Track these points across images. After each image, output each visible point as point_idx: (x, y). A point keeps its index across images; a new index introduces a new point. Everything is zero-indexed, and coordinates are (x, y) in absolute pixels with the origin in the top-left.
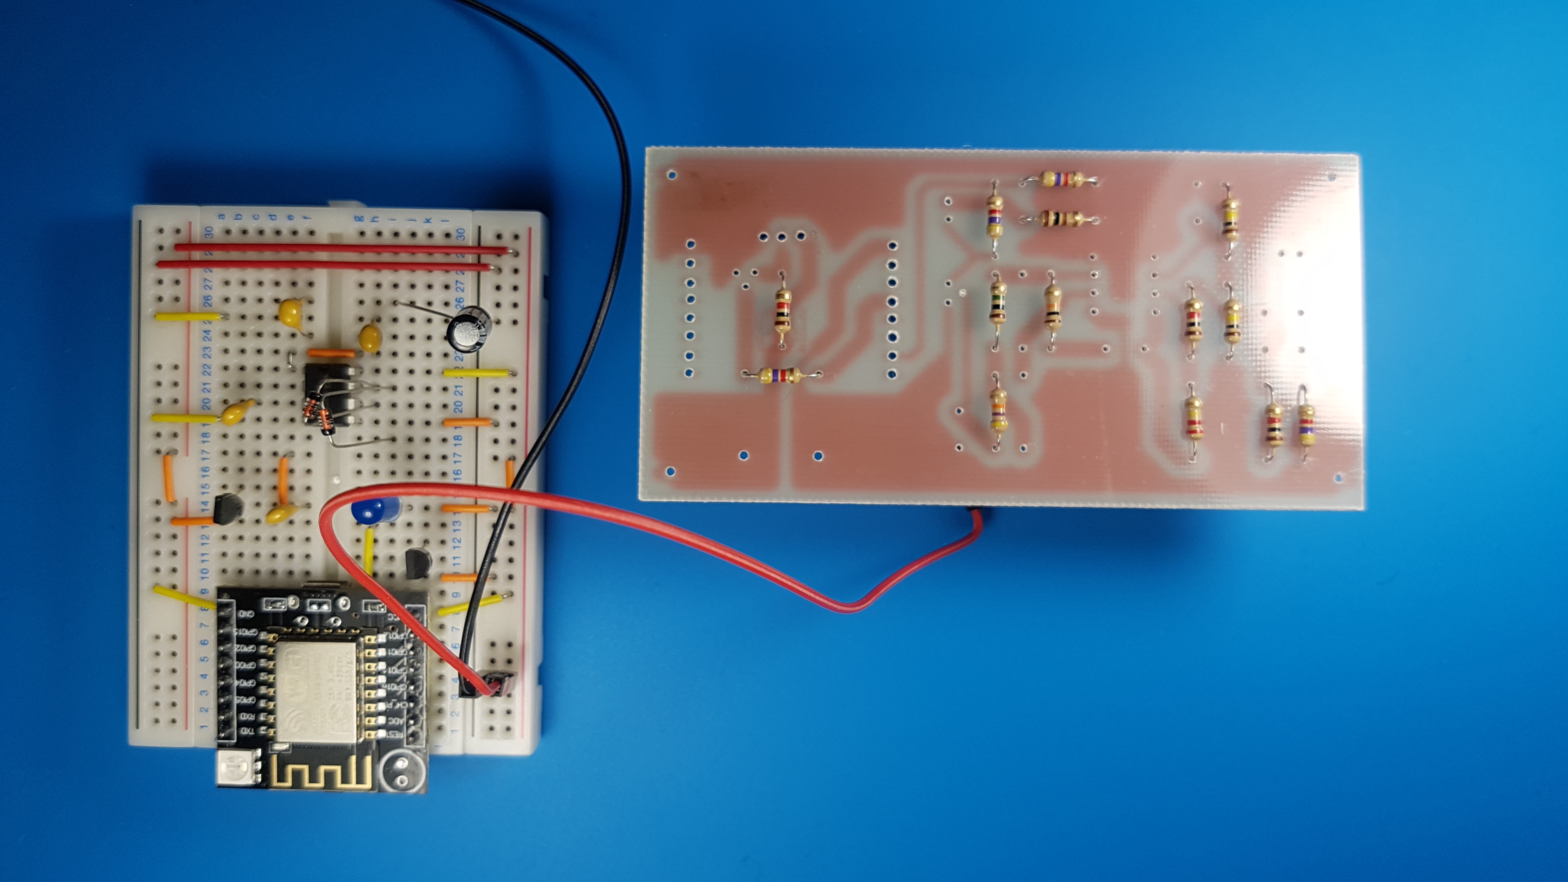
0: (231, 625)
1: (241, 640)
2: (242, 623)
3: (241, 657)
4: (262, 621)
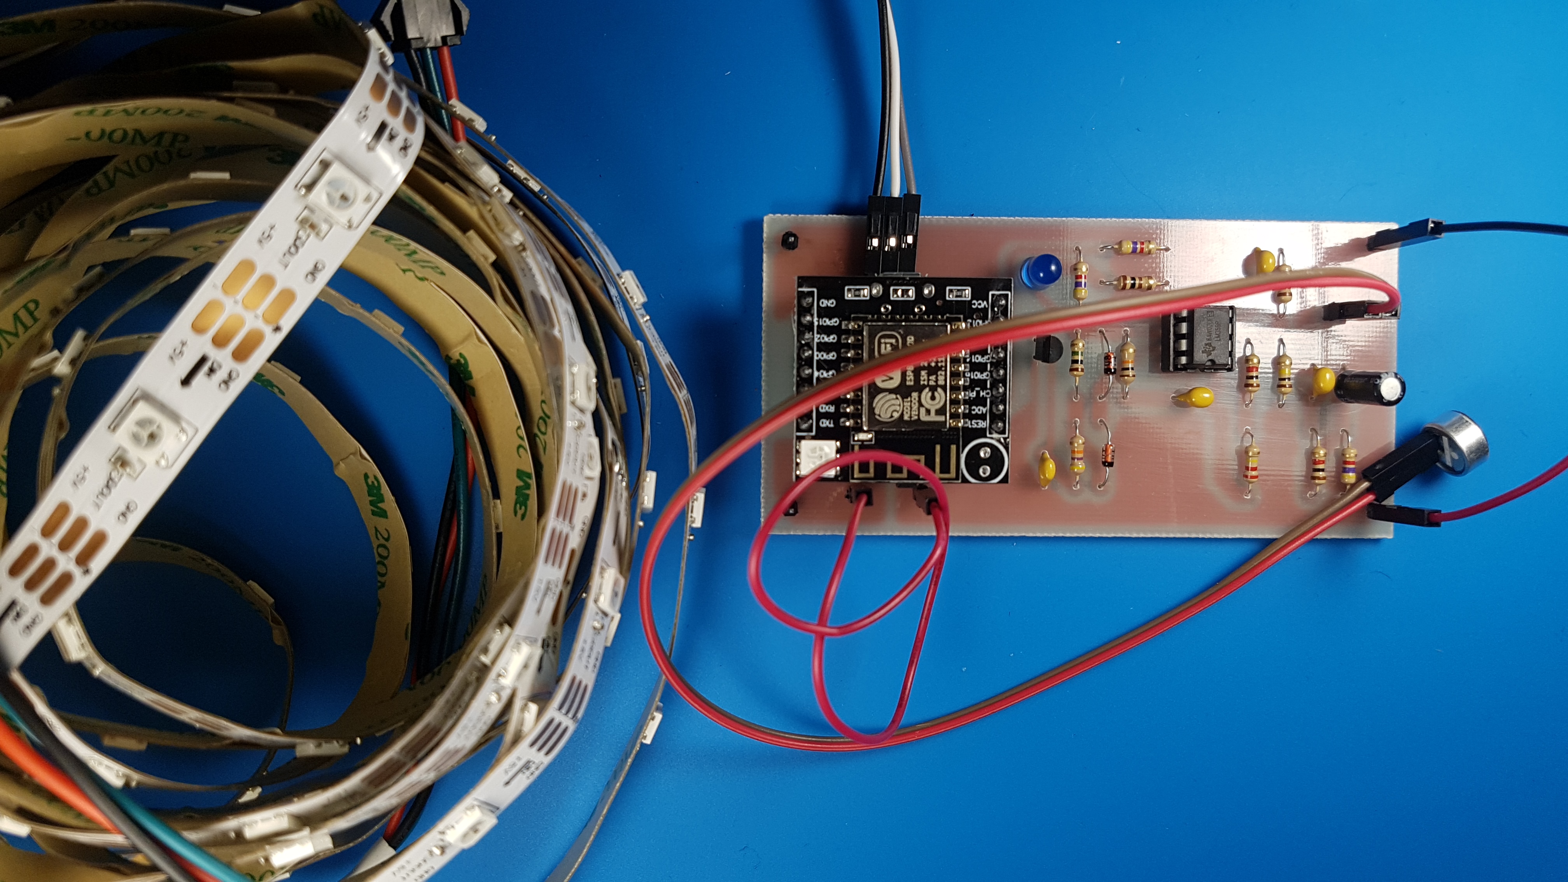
0: (812, 316)
1: (823, 330)
2: (824, 313)
3: (822, 347)
4: (844, 310)
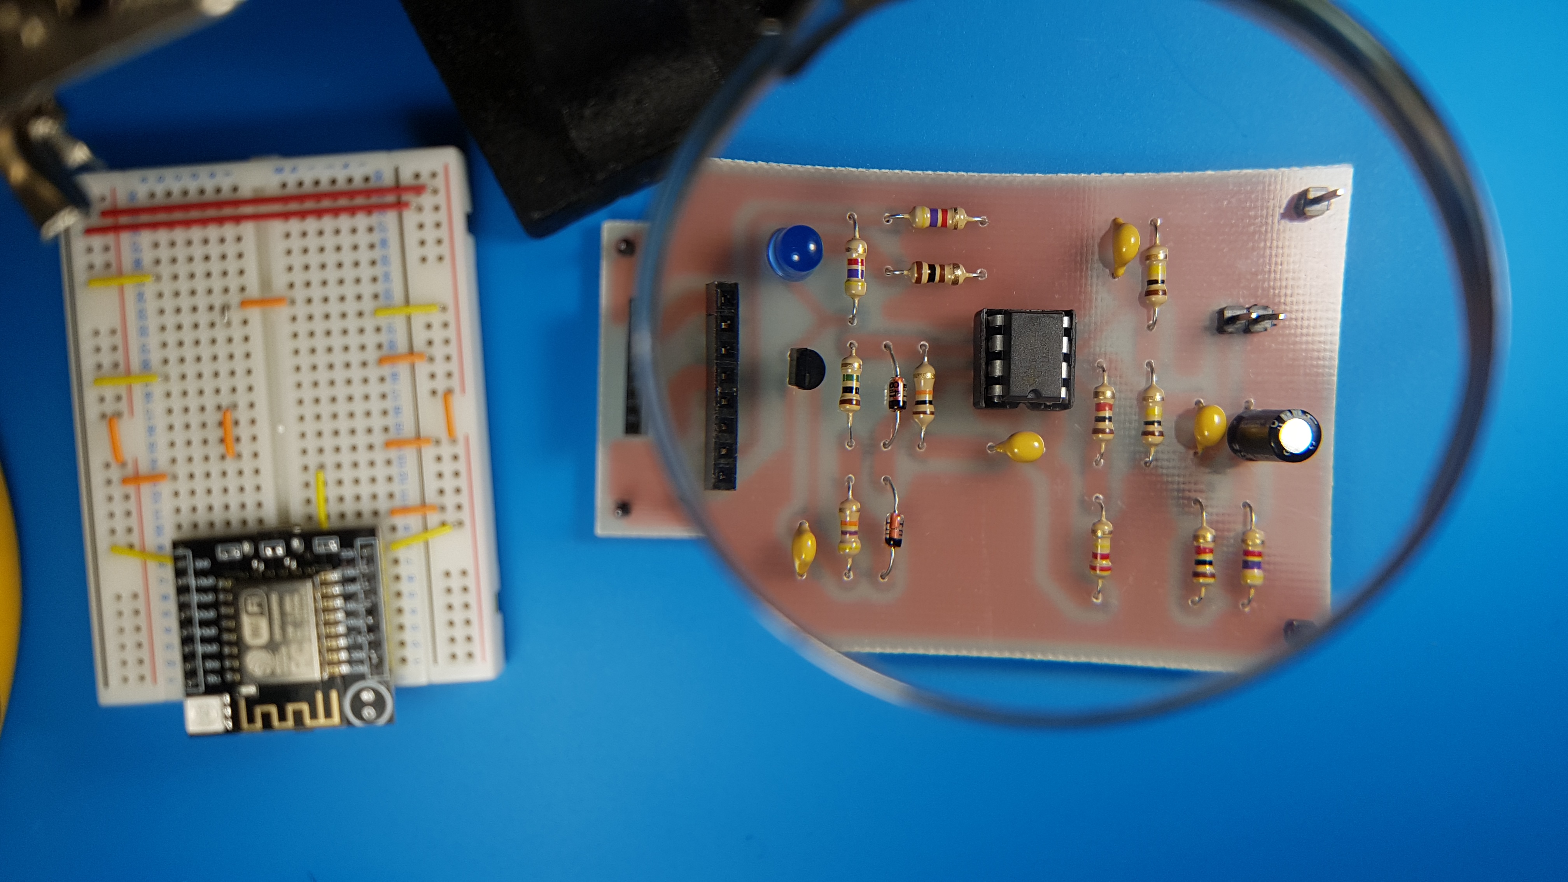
0: (189, 576)
1: (200, 590)
2: (199, 574)
3: (202, 606)
4: (218, 569)
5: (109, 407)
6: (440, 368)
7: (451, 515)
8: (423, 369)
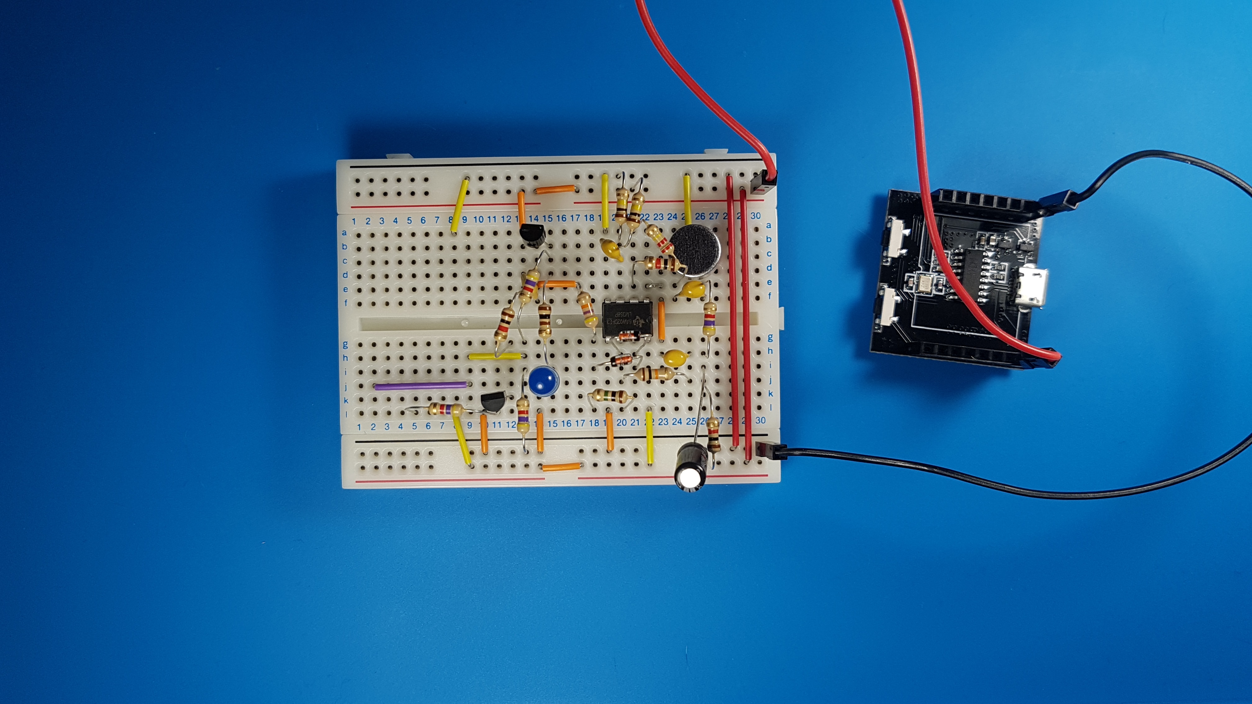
5: (584, 184)
6: (602, 459)
7: (478, 461)
8: (601, 445)
